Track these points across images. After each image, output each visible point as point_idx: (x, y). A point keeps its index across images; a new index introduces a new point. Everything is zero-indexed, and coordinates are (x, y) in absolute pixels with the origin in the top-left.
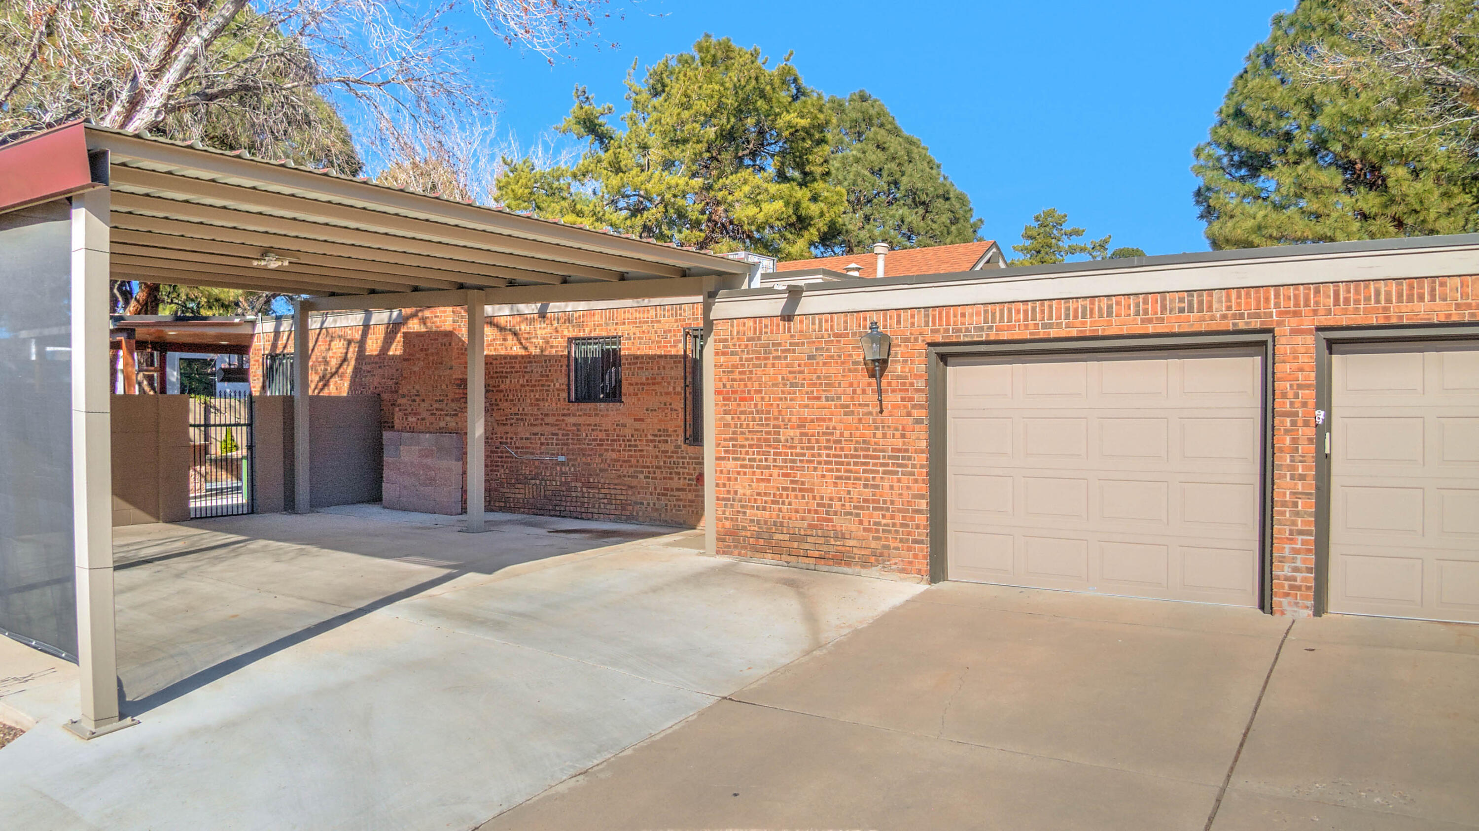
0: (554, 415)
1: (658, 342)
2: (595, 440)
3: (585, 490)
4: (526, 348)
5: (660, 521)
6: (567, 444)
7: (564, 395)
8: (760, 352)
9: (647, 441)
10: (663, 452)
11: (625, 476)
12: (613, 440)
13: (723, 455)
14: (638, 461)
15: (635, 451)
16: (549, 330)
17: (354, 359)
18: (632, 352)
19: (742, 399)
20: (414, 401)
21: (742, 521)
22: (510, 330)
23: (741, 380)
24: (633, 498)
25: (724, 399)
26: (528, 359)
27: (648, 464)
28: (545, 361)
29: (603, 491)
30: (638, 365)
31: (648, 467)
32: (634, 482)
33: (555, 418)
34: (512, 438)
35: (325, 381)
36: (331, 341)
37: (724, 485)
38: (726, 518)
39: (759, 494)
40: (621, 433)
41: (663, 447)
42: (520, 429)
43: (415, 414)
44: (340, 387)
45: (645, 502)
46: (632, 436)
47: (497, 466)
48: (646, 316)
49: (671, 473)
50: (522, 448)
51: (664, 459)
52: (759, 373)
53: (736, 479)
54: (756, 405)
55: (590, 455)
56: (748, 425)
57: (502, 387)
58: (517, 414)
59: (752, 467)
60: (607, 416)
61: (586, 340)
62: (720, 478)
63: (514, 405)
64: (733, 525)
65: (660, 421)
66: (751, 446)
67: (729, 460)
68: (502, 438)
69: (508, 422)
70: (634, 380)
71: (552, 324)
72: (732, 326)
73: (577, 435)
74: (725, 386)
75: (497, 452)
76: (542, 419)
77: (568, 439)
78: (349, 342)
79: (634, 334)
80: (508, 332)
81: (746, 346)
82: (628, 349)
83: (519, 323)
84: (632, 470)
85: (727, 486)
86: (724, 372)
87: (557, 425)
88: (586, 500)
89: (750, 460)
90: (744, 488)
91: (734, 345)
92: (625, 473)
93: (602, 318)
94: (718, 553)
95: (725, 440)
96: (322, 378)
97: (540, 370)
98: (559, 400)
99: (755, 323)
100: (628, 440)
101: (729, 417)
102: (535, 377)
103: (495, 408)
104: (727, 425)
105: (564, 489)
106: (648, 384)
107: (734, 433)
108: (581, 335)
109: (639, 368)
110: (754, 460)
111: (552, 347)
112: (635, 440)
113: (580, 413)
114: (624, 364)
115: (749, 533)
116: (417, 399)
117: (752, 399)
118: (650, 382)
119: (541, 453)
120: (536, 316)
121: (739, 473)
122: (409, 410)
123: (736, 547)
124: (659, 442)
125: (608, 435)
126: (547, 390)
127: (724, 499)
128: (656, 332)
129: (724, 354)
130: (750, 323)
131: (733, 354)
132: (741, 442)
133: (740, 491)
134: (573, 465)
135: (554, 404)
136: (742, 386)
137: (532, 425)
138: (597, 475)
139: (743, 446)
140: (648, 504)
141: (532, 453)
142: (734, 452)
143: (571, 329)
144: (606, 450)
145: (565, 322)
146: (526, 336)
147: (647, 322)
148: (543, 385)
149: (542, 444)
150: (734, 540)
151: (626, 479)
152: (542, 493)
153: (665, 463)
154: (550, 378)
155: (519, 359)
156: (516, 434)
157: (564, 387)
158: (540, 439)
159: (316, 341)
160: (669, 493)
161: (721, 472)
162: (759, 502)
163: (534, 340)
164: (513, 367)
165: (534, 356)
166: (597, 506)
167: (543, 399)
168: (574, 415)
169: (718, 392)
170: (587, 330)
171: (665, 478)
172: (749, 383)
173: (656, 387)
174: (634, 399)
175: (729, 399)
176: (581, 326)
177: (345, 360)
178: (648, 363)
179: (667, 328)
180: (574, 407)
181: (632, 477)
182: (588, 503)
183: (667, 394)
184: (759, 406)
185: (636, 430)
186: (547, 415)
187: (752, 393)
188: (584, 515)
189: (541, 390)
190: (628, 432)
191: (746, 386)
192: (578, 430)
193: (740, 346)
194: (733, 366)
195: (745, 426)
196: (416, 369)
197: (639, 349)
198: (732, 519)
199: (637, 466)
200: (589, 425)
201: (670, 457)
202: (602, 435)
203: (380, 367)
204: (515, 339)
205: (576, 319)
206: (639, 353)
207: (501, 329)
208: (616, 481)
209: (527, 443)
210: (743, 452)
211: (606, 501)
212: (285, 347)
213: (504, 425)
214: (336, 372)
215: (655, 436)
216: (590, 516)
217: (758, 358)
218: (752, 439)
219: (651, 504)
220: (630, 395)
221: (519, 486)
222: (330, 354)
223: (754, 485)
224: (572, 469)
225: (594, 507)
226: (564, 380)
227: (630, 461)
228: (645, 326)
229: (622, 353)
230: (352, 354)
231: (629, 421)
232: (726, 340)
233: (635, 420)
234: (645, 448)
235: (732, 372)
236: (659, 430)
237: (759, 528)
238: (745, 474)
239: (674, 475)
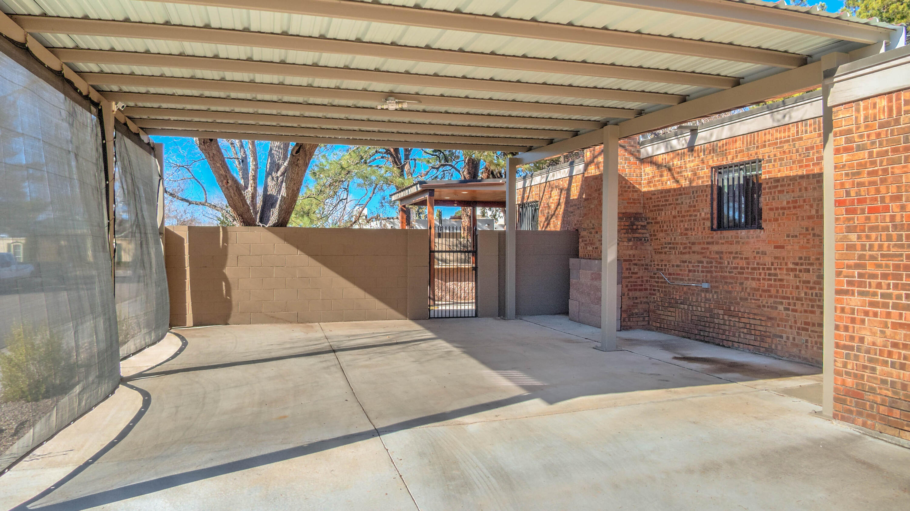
0: (700, 243)
1: (800, 161)
2: (736, 268)
3: (726, 317)
4: (677, 182)
5: (799, 357)
6: (711, 272)
7: (708, 224)
8: (898, 141)
9: (787, 270)
10: (804, 282)
11: (764, 306)
12: (754, 269)
13: (845, 287)
14: (778, 291)
15: (775, 280)
16: (696, 163)
17: (563, 203)
18: (772, 175)
19: (872, 210)
20: (591, 233)
21: (870, 379)
22: (665, 166)
23: (871, 183)
24: (772, 330)
25: (848, 211)
26: (680, 192)
27: (788, 295)
28: (693, 192)
29: (743, 320)
30: (779, 188)
31: (788, 298)
32: (774, 314)
33: (700, 246)
34: (666, 265)
35: (548, 220)
36: (551, 191)
37: (846, 329)
38: (847, 374)
39: (895, 345)
40: (761, 261)
41: (805, 276)
42: (672, 257)
43: (591, 244)
44: (556, 225)
45: (784, 336)
46: (772, 264)
47: (654, 290)
48: (787, 134)
49: (813, 306)
50: (674, 274)
51: (805, 290)
52: (897, 171)
53: (863, 321)
54: (893, 218)
55: (732, 283)
56: (881, 247)
57: (659, 219)
58: (670, 243)
59: (886, 306)
60: (748, 243)
61: (728, 168)
62: (841, 319)
63: (668, 235)
64: (857, 384)
65: (802, 247)
66: (885, 276)
67: (853, 294)
68: (658, 265)
69: (663, 250)
70: (774, 205)
71: (699, 156)
72: (858, 111)
73: (720, 263)
74: (848, 194)
75: (654, 278)
76: (690, 248)
77: (711, 267)
78: (561, 190)
79: (775, 156)
80: (664, 169)
81: (878, 135)
82: (769, 172)
83: (672, 159)
84: (772, 300)
85: (851, 330)
86: (847, 175)
87: (702, 253)
88: (727, 328)
89: (883, 296)
90: (874, 334)
91: (861, 136)
92: (764, 303)
93: (743, 143)
94: (835, 417)
95: (849, 267)
96: (547, 219)
97: (688, 201)
98: (704, 228)
99: (890, 100)
100: (769, 269)
101: (853, 237)
102: (685, 207)
103: (653, 238)
104: (851, 247)
105: (708, 315)
106: (789, 208)
107: (861, 257)
108: (724, 163)
109: (780, 192)
110: (889, 296)
111: (699, 178)
112: (775, 269)
113: (723, 241)
114: (765, 189)
115: (879, 399)
116: (593, 231)
117: (887, 209)
118: (791, 205)
119: (689, 280)
120: (686, 150)
121: (866, 313)
122: (588, 242)
123: (860, 414)
124: (800, 271)
125: (748, 264)
126: (695, 220)
127: (845, 347)
128: (797, 151)
129: (847, 150)
130: (883, 102)
131: (860, 148)
132: (870, 270)
133: (868, 339)
134: (716, 292)
135: (700, 233)
136: (873, 192)
137: (682, 253)
138: (738, 304)
139: (874, 276)
140: (788, 338)
141: (682, 280)
142: (861, 284)
143: (715, 159)
144: (747, 279)
145: (710, 153)
146: (678, 170)
147: (788, 141)
148: (691, 216)
149: (690, 271)
150: (857, 404)
151: (766, 309)
152: (690, 318)
153: (806, 294)
154: (697, 208)
155: (672, 192)
156: (669, 261)
157: (709, 216)
158: (688, 266)
159: (544, 193)
160: (810, 328)
161: (843, 310)
162: (896, 356)
163: (684, 174)
164: (667, 200)
165: (684, 188)
166: (737, 335)
167: (691, 229)
168: (717, 243)
169: (839, 203)
170: (730, 157)
171: (806, 311)
172: (883, 188)
173: (798, 211)
174: (774, 225)
175: (854, 211)
176: (724, 154)
177: (559, 204)
178: (789, 185)
179: (809, 145)
180: (717, 235)
181: (772, 307)
182: (730, 331)
183: (810, 217)
184: (898, 219)
185: (776, 258)
186: (693, 244)
187: (887, 200)
188: (725, 343)
189: (689, 220)
190: (768, 260)
191: (878, 191)
192: (721, 258)
193: (868, 136)
194: (860, 165)
195: (876, 248)
196: (592, 206)
197: (779, 171)
198: (856, 376)
199: (776, 297)
200: (731, 253)
201: (812, 288)
202: (743, 263)
203: (578, 208)
204: (669, 174)
205: (720, 147)
206: (779, 175)
207: (659, 166)
208: (756, 311)
209: (677, 270)
210: (873, 285)
211: (745, 331)
212: (528, 198)
213: (661, 253)
214: (554, 214)
215: (797, 264)
216: (730, 344)
217: (895, 151)
218: (887, 266)
219: (791, 338)
220: (770, 220)
221: (672, 309)
222: (551, 200)
223: (889, 331)
224: (715, 297)
225: (734, 336)
226: (708, 210)
227: (769, 291)
228: (786, 147)
229: (763, 177)
230: (563, 201)
231: (769, 249)
232: (850, 131)
233: (776, 247)
234: (785, 277)
235: (858, 174)
236: (801, 258)
237: (895, 393)
238: (875, 315)
239: (815, 309)
